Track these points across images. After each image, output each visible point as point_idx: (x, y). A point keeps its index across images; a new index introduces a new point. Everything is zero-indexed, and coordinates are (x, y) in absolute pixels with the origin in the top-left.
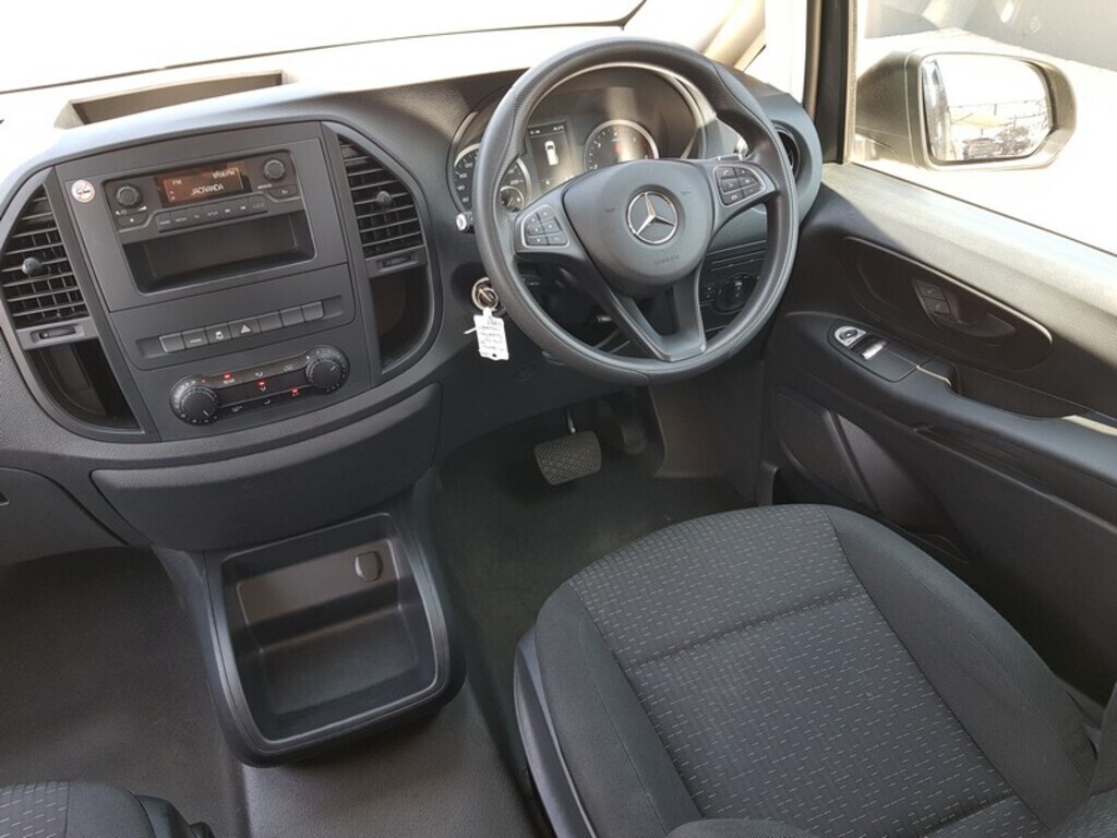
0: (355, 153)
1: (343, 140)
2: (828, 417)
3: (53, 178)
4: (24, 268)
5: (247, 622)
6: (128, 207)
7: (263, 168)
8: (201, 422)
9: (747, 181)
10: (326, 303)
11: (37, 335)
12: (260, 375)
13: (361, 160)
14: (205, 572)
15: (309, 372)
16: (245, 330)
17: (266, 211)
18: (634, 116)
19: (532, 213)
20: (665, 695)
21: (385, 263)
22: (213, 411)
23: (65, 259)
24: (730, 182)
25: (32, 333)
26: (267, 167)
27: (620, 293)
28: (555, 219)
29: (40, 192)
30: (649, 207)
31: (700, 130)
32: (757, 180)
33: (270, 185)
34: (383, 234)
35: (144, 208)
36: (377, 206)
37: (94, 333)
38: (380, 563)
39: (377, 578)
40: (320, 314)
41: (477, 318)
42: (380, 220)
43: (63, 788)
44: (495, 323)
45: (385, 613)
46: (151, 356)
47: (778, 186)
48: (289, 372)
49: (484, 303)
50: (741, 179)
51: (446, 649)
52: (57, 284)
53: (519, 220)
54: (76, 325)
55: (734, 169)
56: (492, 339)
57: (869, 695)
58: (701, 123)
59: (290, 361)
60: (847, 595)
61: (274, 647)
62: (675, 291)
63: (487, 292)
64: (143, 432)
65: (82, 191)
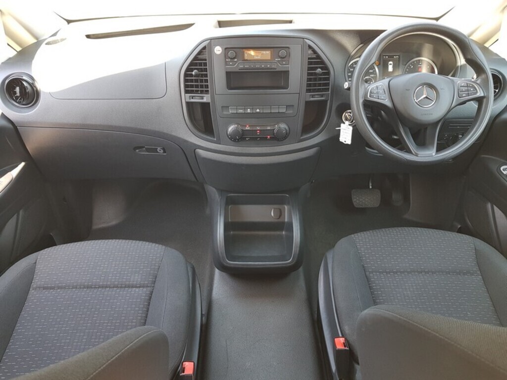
0: (312, 53)
1: (310, 47)
2: (489, 206)
3: (210, 44)
4: (193, 73)
5: (230, 220)
6: (231, 59)
7: (279, 53)
8: (235, 141)
9: (472, 90)
10: (288, 107)
11: (191, 97)
12: (258, 128)
13: (314, 56)
14: (220, 197)
15: (275, 131)
16: (258, 110)
17: (276, 69)
18: (431, 57)
19: (375, 85)
20: (379, 286)
21: (313, 96)
22: (240, 138)
23: (206, 73)
24: (464, 89)
25: (190, 96)
26: (280, 53)
27: (404, 125)
28: (384, 90)
29: (204, 48)
30: (425, 92)
31: (458, 67)
32: (476, 90)
33: (279, 59)
34: (315, 85)
35: (236, 60)
36: (315, 74)
37: (209, 101)
38: (281, 213)
39: (278, 219)
40: (284, 110)
41: (342, 125)
42: (315, 80)
43: (164, 247)
44: (349, 128)
45: (278, 233)
46: (225, 113)
47: (485, 95)
48: (269, 130)
49: (346, 119)
50: (469, 88)
51: (298, 249)
52: (201, 81)
53: (368, 88)
54: (204, 96)
55: (467, 84)
56: (346, 135)
57: (468, 313)
58: (459, 64)
59: (270, 125)
60: (472, 274)
61: (236, 233)
62: (428, 128)
63: (349, 115)
64: (215, 139)
65: (218, 50)
